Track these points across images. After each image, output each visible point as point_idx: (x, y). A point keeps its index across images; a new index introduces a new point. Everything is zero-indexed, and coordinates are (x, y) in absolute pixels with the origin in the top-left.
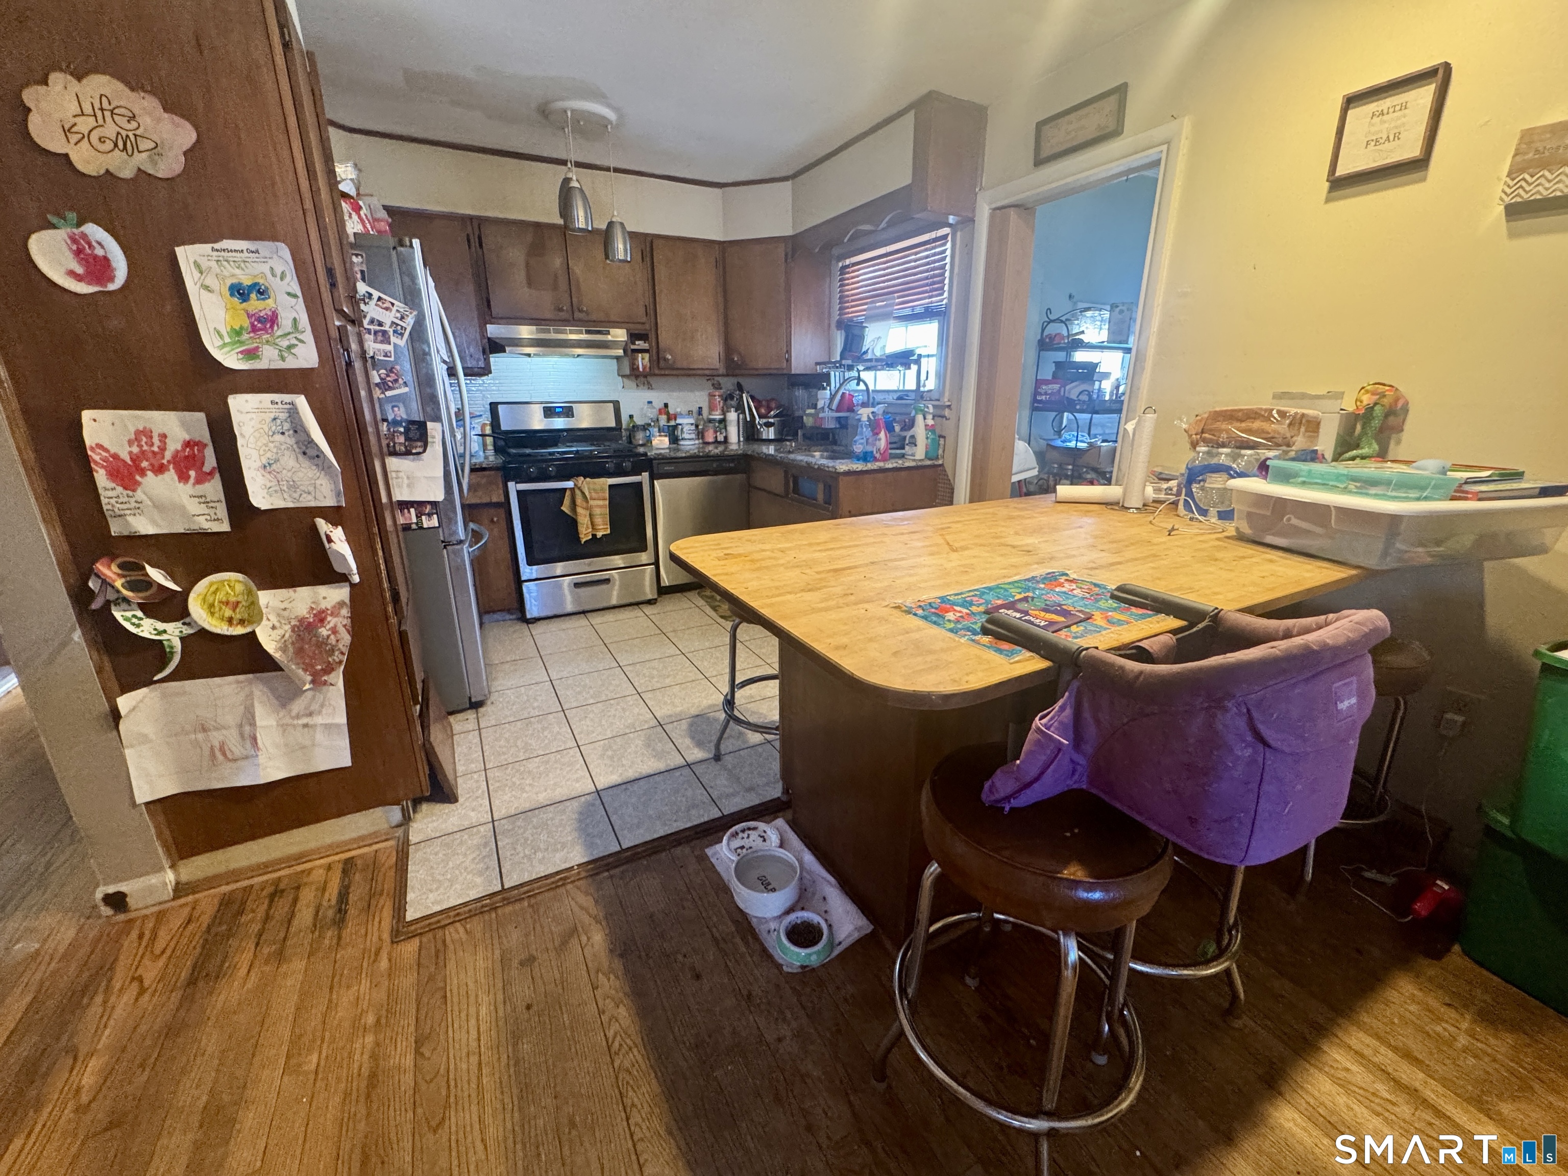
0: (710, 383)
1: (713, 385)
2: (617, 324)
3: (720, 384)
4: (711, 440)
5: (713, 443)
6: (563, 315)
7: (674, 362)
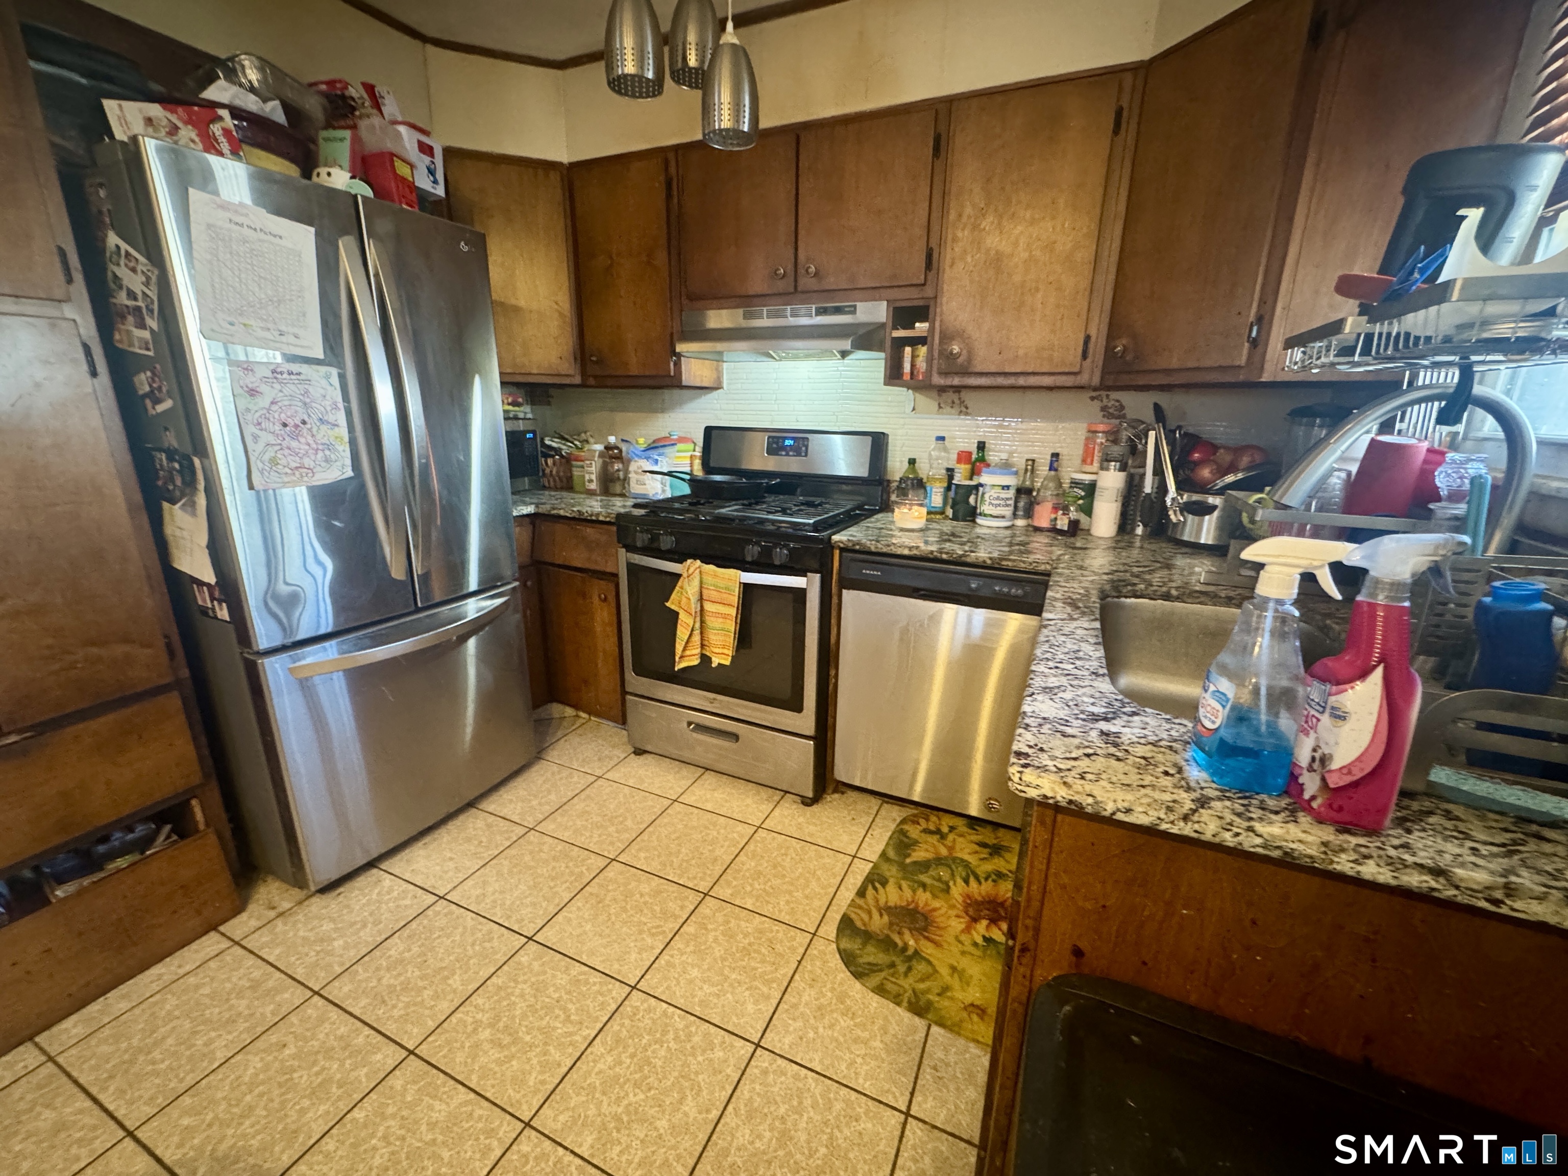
0: (1097, 404)
1: (1104, 409)
2: (872, 292)
3: (1122, 407)
4: (1044, 523)
5: (1049, 530)
6: (781, 286)
7: (970, 360)
